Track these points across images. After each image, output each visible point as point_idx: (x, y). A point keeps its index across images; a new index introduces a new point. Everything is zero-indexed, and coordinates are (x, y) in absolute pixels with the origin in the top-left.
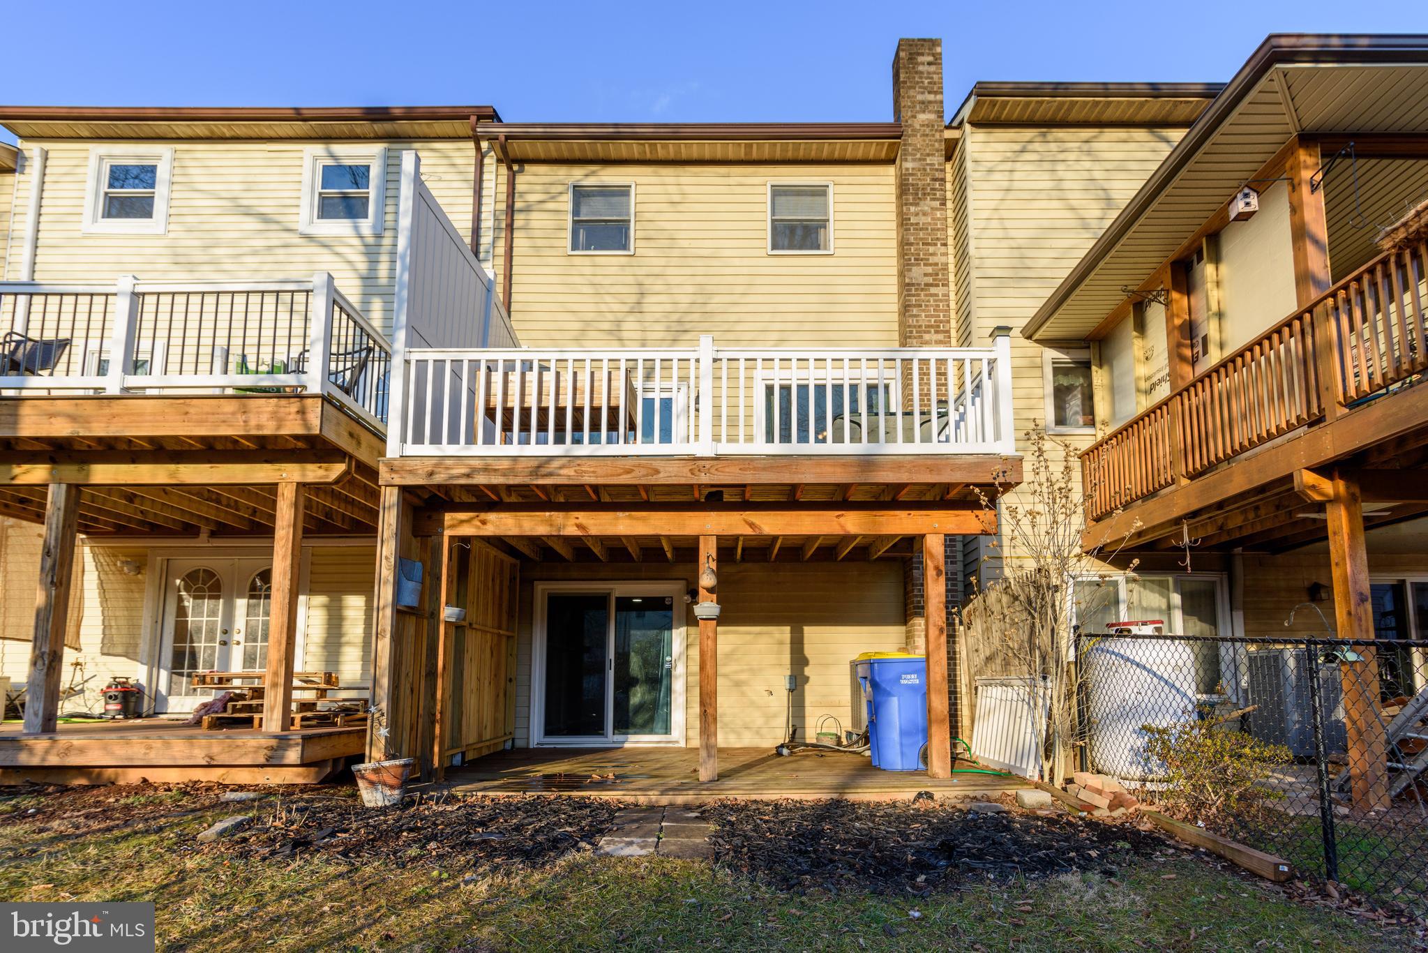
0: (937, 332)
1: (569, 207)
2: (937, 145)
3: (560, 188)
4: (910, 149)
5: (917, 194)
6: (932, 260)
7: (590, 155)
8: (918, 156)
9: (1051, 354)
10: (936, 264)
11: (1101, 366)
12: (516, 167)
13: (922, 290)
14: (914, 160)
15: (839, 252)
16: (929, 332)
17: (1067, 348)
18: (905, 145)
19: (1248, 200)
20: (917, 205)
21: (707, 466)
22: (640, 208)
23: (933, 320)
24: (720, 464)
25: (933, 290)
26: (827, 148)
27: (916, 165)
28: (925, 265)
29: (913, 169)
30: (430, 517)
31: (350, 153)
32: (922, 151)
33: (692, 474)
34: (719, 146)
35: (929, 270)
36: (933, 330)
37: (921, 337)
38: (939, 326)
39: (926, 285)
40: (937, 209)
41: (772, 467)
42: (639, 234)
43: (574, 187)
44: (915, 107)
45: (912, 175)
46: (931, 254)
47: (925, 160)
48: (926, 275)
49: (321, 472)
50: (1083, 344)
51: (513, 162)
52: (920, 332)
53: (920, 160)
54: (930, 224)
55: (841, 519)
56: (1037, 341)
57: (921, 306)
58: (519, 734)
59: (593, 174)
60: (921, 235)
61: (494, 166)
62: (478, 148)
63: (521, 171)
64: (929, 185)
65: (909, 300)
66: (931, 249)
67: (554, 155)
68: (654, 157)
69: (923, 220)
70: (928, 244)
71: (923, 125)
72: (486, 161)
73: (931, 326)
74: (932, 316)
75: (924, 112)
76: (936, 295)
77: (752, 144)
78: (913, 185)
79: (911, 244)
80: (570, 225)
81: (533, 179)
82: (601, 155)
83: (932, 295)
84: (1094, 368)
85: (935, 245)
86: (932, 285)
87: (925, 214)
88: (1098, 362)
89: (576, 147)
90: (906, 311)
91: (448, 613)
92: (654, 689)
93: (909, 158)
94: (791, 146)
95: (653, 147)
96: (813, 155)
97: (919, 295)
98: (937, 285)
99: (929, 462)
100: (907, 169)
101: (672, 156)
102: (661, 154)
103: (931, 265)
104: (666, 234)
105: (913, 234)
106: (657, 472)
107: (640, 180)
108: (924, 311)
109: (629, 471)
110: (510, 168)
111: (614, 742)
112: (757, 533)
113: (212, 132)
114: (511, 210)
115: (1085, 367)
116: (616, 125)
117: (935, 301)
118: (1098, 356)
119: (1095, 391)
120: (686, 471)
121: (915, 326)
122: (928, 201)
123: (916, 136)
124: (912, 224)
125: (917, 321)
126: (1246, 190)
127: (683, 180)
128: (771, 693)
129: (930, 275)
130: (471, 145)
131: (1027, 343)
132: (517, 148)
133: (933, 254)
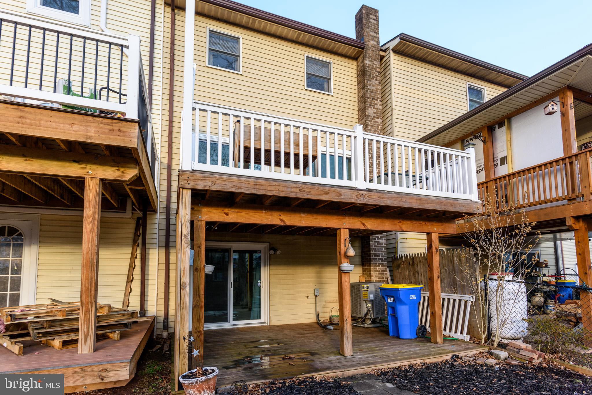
1: (207, 40)
2: (377, 56)
3: (203, 29)
4: (367, 55)
5: (370, 76)
8: (370, 59)
10: (378, 109)
13: (373, 119)
14: (369, 61)
15: (335, 95)
18: (366, 53)
19: (553, 107)
20: (370, 81)
21: (364, 194)
24: (369, 194)
25: (377, 120)
27: (370, 63)
28: (373, 108)
32: (372, 58)
33: (357, 197)
35: (375, 111)
39: (374, 117)
40: (378, 85)
41: (392, 198)
42: (244, 65)
43: (209, 30)
44: (369, 37)
45: (369, 67)
47: (373, 62)
48: (374, 113)
49: (120, 174)
53: (371, 61)
54: (375, 90)
55: (400, 224)
57: (372, 126)
59: (220, 26)
60: (372, 94)
64: (375, 73)
65: (368, 123)
66: (376, 102)
68: (252, 27)
69: (372, 88)
70: (374, 99)
71: (372, 46)
75: (372, 40)
76: (378, 122)
78: (369, 72)
79: (368, 98)
80: (207, 51)
83: (376, 122)
85: (377, 100)
86: (376, 118)
87: (373, 86)
90: (366, 127)
93: (367, 59)
97: (371, 121)
99: (451, 201)
100: (366, 64)
102: (256, 26)
103: (376, 109)
105: (369, 94)
106: (341, 195)
107: (244, 36)
108: (373, 128)
109: (327, 193)
110: (172, 10)
111: (233, 325)
112: (366, 228)
117: (377, 125)
120: (354, 196)
122: (374, 80)
123: (369, 50)
124: (369, 89)
126: (552, 103)
128: (308, 297)
129: (376, 113)
133: (376, 104)
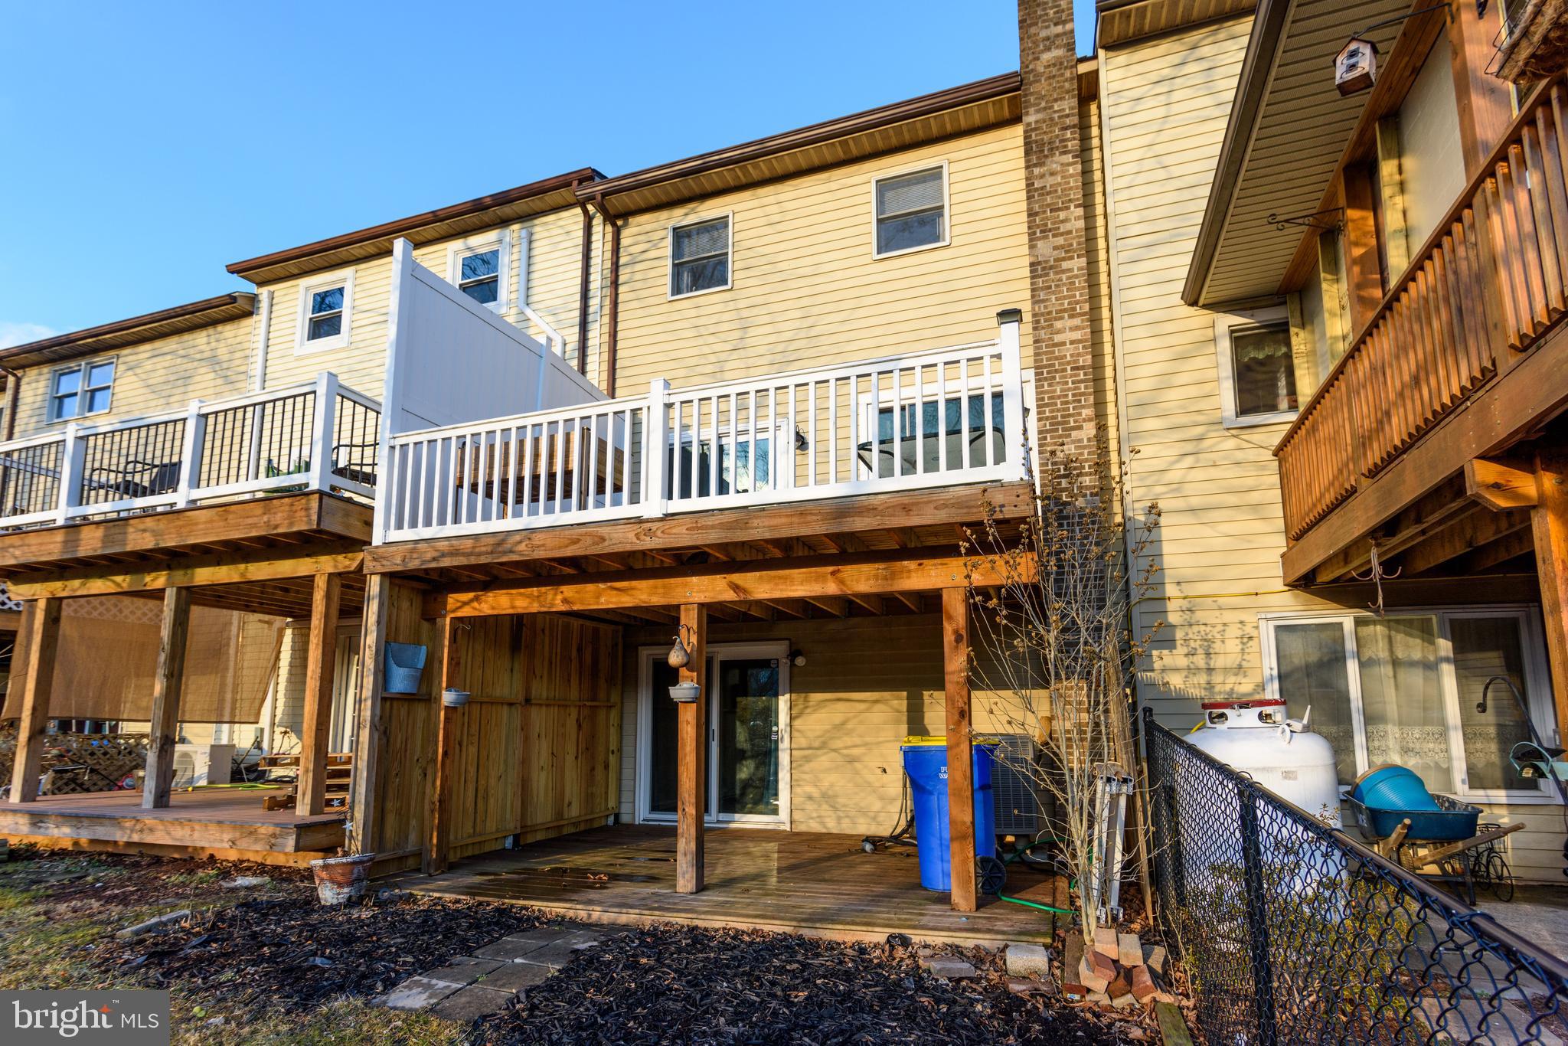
0: (1071, 317)
1: (669, 251)
2: (1067, 85)
3: (662, 233)
4: (1032, 99)
6: (1063, 228)
7: (686, 193)
8: (1043, 104)
9: (1227, 321)
10: (1070, 232)
11: (1303, 326)
12: (620, 223)
13: (1051, 267)
14: (1038, 111)
15: (956, 241)
16: (1062, 318)
17: (1252, 309)
18: (1027, 95)
20: (1041, 164)
21: (653, 529)
22: (738, 237)
23: (1066, 302)
24: (666, 525)
25: (1065, 265)
26: (933, 124)
27: (1040, 116)
28: (1054, 236)
29: (1036, 122)
30: (435, 599)
31: (482, 242)
32: (1047, 98)
33: (638, 539)
34: (812, 151)
35: (1060, 241)
36: (1066, 315)
37: (1051, 326)
38: (1074, 309)
39: (1056, 260)
40: (1069, 164)
41: (721, 523)
42: (737, 266)
43: (674, 229)
44: (1038, 46)
45: (1035, 129)
46: (1062, 222)
47: (1052, 107)
48: (1055, 248)
49: (346, 562)
50: (1276, 300)
51: (617, 218)
52: (1050, 320)
53: (1045, 109)
54: (1059, 184)
55: (838, 575)
56: (1205, 307)
57: (1050, 287)
58: (625, 809)
59: (693, 211)
60: (1049, 200)
61: (601, 226)
62: (586, 212)
63: (626, 225)
64: (1057, 136)
66: (1062, 215)
67: (653, 201)
68: (750, 180)
69: (1050, 181)
70: (1059, 209)
71: (1049, 66)
72: (595, 222)
73: (1065, 311)
74: (1065, 298)
75: (1050, 49)
76: (1070, 270)
77: (846, 141)
78: (1036, 141)
79: (1036, 214)
80: (669, 270)
81: (636, 230)
82: (697, 190)
83: (1063, 271)
84: (1293, 330)
85: (1068, 208)
86: (1064, 259)
87: (1052, 174)
88: (1299, 320)
89: (670, 189)
91: (448, 698)
92: (764, 763)
93: (1035, 109)
94: (891, 132)
95: (744, 169)
96: (921, 135)
97: (1047, 275)
98: (1072, 258)
100: (1032, 124)
101: (767, 174)
102: (755, 175)
103: (1062, 234)
104: (764, 260)
105: (1038, 202)
106: (603, 539)
107: (736, 208)
108: (1054, 293)
109: (576, 542)
110: (614, 225)
111: (718, 822)
112: (742, 597)
113: (378, 248)
114: (616, 267)
115: (1280, 332)
116: (702, 157)
117: (1068, 278)
118: (1298, 314)
119: (1296, 361)
120: (631, 536)
121: (1042, 314)
122: (1057, 157)
123: (1040, 81)
124: (1037, 190)
125: (1045, 307)
127: (782, 197)
128: (884, 771)
129: (1062, 247)
130: (578, 210)
131: (1192, 310)
132: (616, 202)
133: (1065, 221)
